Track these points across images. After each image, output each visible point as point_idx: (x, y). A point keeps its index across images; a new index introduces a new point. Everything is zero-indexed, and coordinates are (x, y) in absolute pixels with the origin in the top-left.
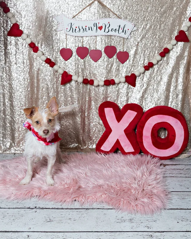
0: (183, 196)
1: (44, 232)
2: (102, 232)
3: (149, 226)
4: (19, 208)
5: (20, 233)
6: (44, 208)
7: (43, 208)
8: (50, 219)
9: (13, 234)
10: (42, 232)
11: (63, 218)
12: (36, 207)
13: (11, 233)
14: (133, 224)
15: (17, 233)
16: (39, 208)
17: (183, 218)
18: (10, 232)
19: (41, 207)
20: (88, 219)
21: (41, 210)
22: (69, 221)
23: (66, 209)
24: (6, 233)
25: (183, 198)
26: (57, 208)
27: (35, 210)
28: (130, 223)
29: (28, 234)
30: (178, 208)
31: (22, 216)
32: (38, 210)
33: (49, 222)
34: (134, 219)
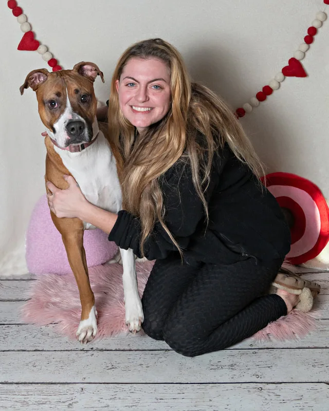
0: (322, 326)
1: (103, 383)
2: (187, 383)
3: (259, 374)
4: (69, 351)
5: (71, 386)
6: (104, 349)
7: (102, 350)
8: (113, 366)
9: (62, 386)
10: (101, 383)
11: (131, 364)
12: (92, 349)
13: (59, 385)
14: (235, 372)
15: (66, 385)
16: (98, 350)
17: (316, 361)
18: (58, 383)
19: (100, 348)
20: (167, 365)
21: (100, 352)
22: (139, 368)
23: (136, 350)
24: (52, 385)
25: (321, 329)
26: (122, 349)
27: (91, 352)
28: (230, 370)
29: (82, 386)
30: (310, 346)
31: (74, 361)
32: (95, 353)
33: (111, 369)
34: (238, 364)
